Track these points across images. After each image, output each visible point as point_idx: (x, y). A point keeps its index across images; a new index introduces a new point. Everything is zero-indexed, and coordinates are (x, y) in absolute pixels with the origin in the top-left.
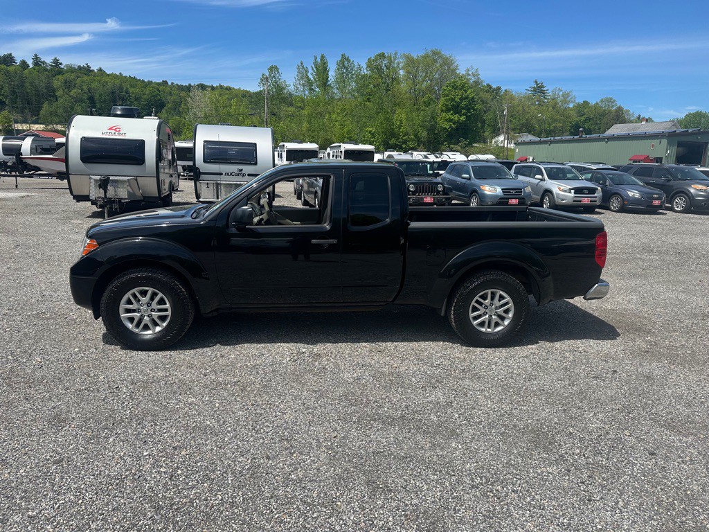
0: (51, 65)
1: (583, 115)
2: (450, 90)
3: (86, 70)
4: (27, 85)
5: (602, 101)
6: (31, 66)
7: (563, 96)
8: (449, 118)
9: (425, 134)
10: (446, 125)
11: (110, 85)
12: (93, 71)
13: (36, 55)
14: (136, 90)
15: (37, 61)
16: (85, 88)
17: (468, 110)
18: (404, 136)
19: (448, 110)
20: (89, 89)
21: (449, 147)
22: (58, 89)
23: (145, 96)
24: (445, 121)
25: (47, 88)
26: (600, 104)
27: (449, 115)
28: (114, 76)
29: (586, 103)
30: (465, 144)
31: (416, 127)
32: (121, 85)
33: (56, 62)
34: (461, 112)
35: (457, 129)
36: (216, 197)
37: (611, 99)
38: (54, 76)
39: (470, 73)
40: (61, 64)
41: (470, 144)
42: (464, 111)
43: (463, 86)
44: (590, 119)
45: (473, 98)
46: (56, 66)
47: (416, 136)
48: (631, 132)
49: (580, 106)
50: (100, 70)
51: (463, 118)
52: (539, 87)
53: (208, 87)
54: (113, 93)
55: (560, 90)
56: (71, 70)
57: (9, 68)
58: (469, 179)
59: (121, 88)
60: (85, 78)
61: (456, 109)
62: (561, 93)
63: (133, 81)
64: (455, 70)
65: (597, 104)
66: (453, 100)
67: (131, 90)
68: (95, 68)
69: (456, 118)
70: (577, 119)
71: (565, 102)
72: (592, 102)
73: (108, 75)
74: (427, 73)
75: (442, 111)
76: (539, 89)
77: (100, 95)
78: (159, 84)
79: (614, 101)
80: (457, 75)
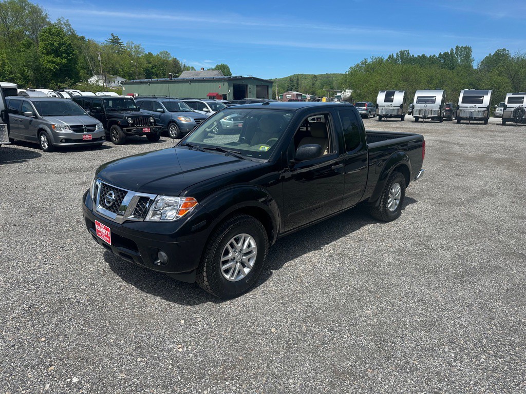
1: (150, 63)
2: (47, 36)
5: (161, 53)
7: (135, 47)
8: (52, 60)
9: (31, 73)
10: (51, 66)
17: (68, 54)
18: (9, 75)
19: (49, 53)
21: (57, 85)
24: (48, 62)
26: (160, 55)
27: (51, 58)
29: (150, 54)
30: (71, 82)
31: (20, 67)
34: (62, 55)
35: (61, 70)
37: (167, 52)
39: (62, 22)
41: (75, 82)
42: (64, 55)
43: (59, 33)
44: (155, 66)
45: (70, 44)
47: (22, 74)
48: (196, 77)
49: (146, 56)
51: (64, 61)
52: (115, 39)
55: (132, 43)
58: (164, 112)
61: (56, 52)
62: (133, 46)
64: (45, 18)
65: (158, 55)
66: (52, 45)
69: (58, 60)
70: (147, 65)
71: (137, 52)
72: (155, 54)
74: (17, 19)
75: (43, 53)
76: (115, 41)
79: (169, 54)
80: (49, 24)
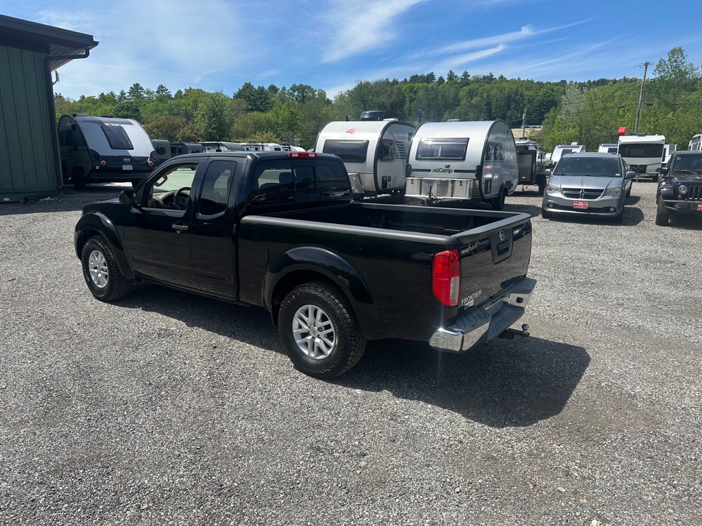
0: (461, 78)
3: (489, 79)
4: (440, 98)
6: (446, 81)
11: (507, 90)
12: (495, 78)
13: (451, 71)
14: (531, 93)
15: (451, 76)
16: (485, 95)
20: (488, 96)
22: (462, 99)
23: (539, 98)
25: (454, 98)
28: (513, 81)
32: (517, 89)
33: (466, 75)
36: (419, 192)
38: (461, 87)
40: (469, 76)
46: (465, 79)
50: (502, 77)
53: (609, 81)
54: (509, 97)
56: (477, 80)
57: (430, 85)
59: (516, 92)
60: (487, 86)
63: (529, 84)
67: (526, 93)
68: (496, 76)
73: (507, 81)
77: (497, 100)
78: (556, 84)
